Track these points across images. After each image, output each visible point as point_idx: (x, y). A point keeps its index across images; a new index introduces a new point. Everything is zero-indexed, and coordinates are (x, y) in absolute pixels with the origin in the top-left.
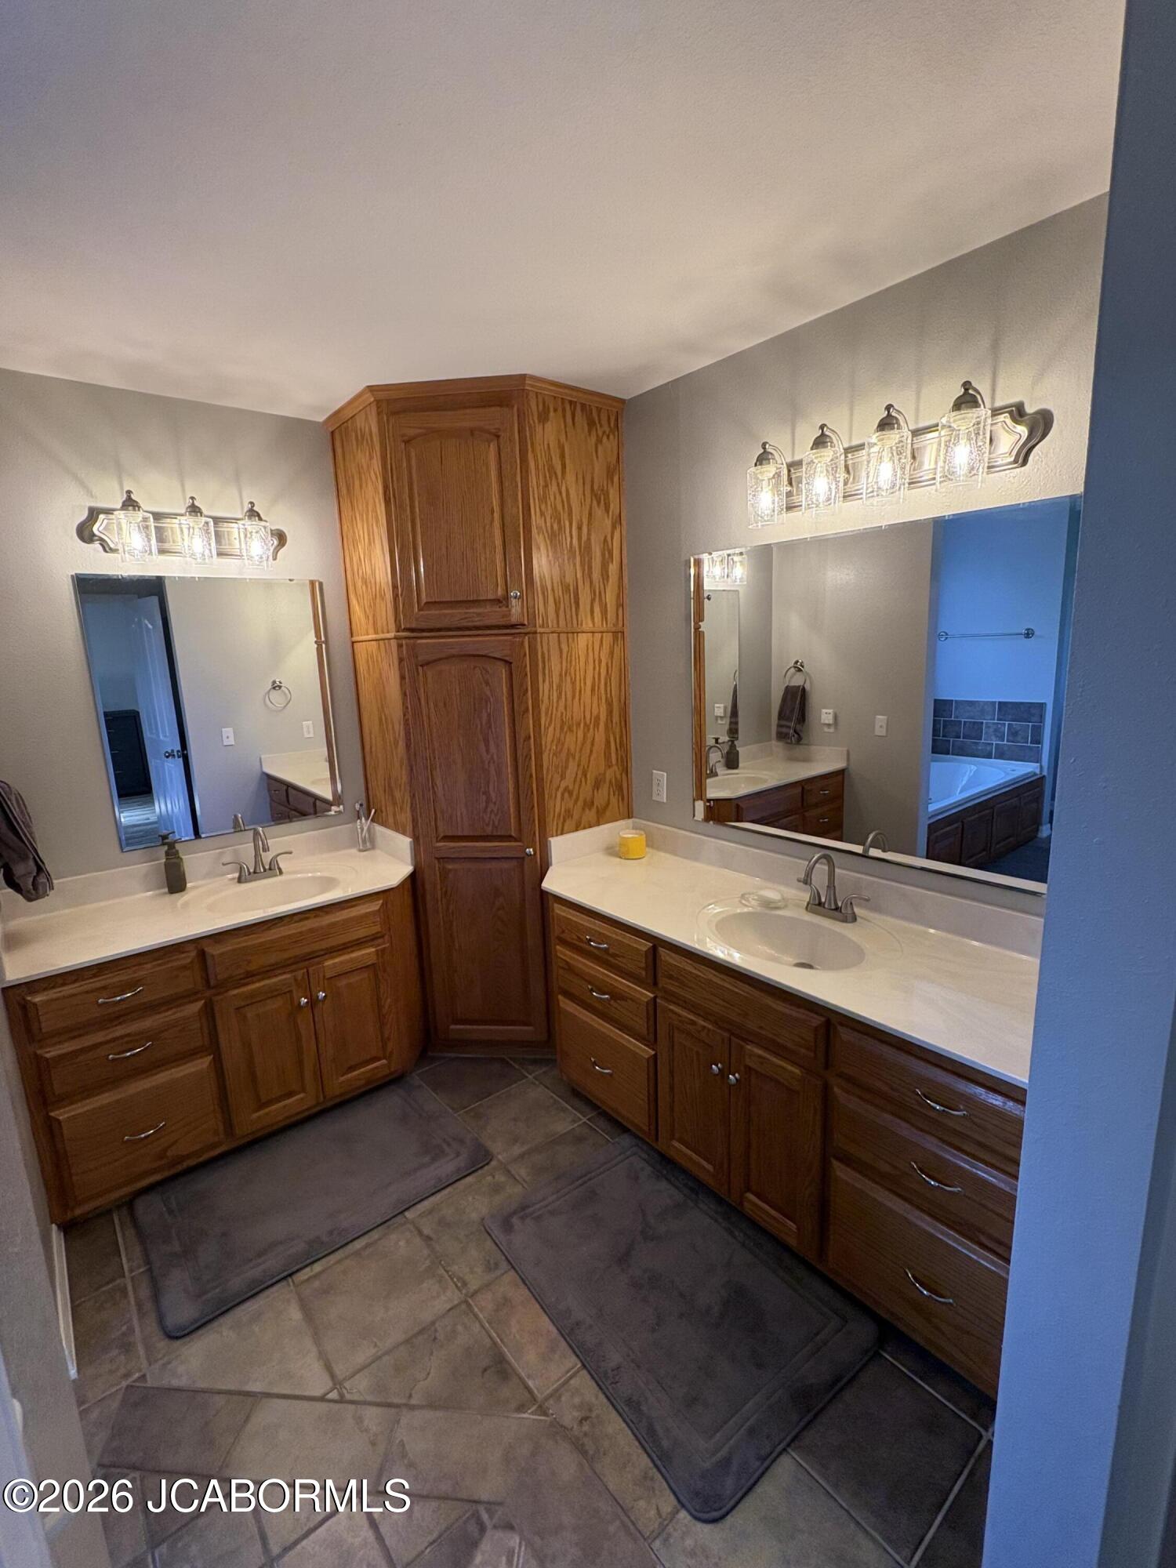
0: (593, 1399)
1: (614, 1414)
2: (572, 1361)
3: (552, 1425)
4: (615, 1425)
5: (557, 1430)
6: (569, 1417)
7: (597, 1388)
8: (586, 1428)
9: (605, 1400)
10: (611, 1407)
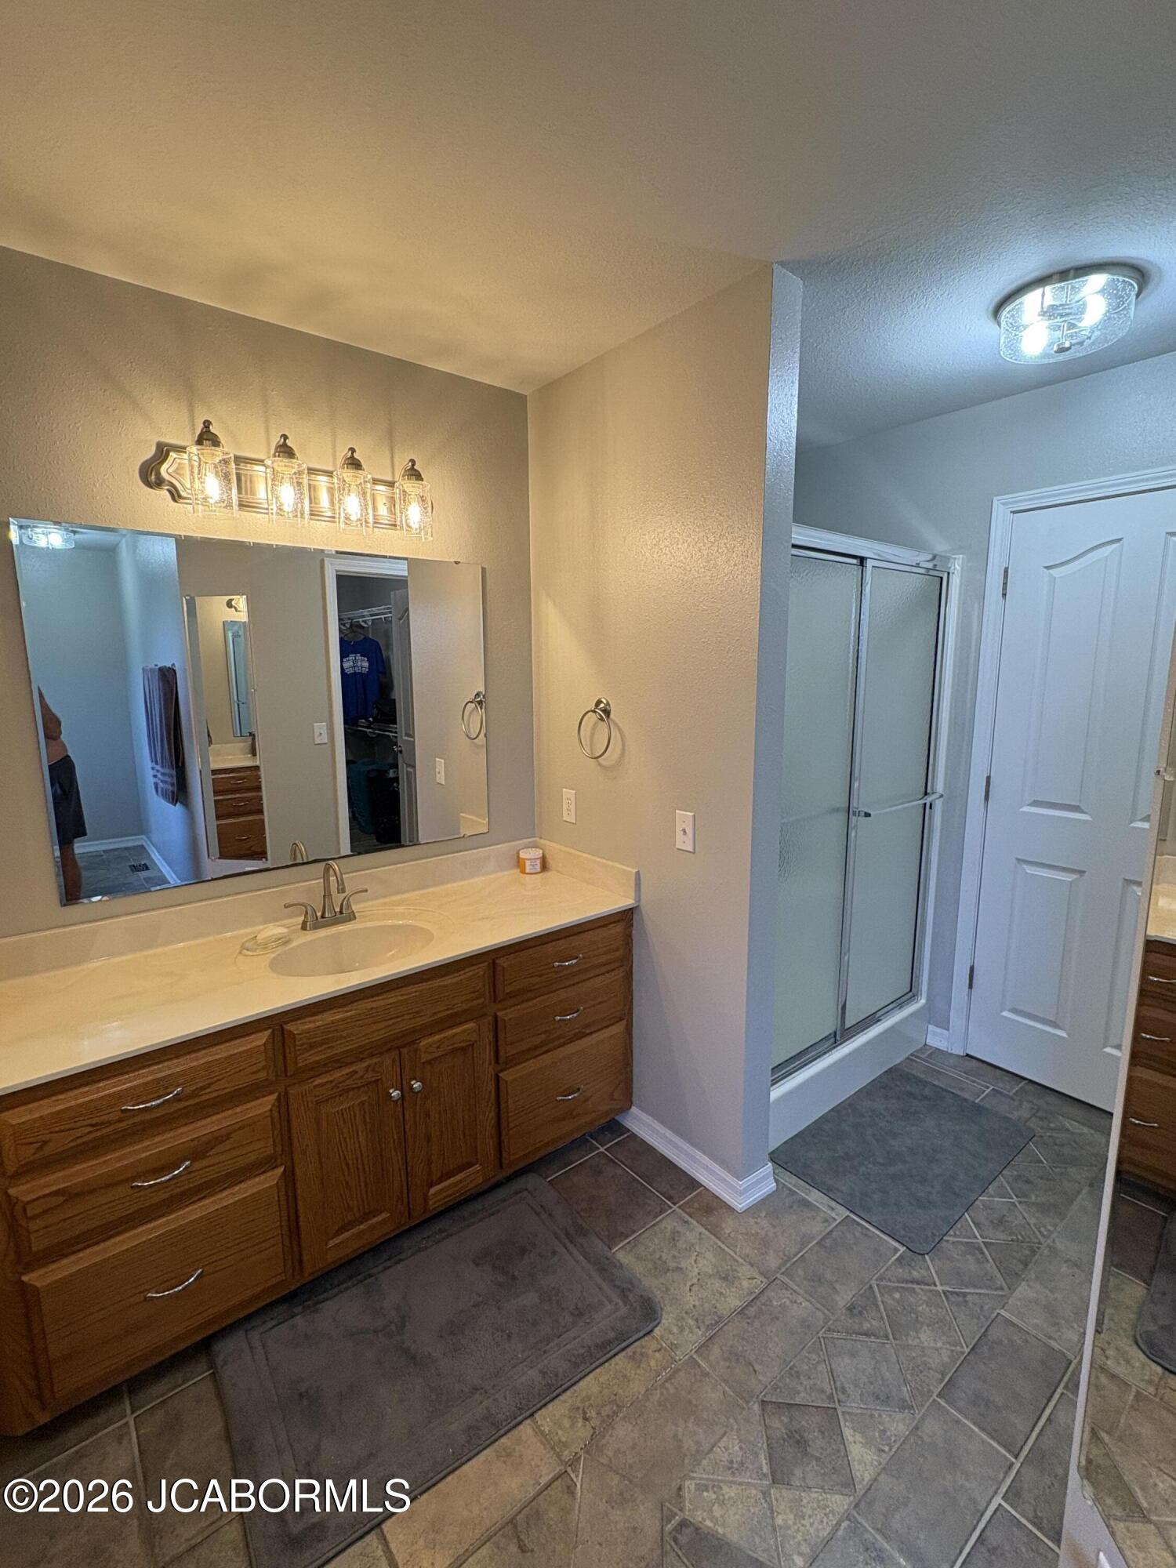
0: (567, 1404)
1: (582, 1383)
2: (526, 1430)
3: (587, 1452)
4: (590, 1385)
5: (593, 1445)
6: (583, 1432)
7: (556, 1401)
8: (592, 1413)
9: (569, 1393)
10: (574, 1388)
